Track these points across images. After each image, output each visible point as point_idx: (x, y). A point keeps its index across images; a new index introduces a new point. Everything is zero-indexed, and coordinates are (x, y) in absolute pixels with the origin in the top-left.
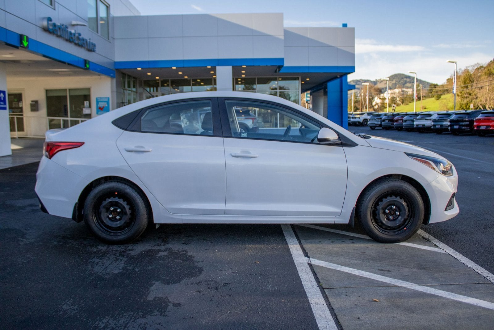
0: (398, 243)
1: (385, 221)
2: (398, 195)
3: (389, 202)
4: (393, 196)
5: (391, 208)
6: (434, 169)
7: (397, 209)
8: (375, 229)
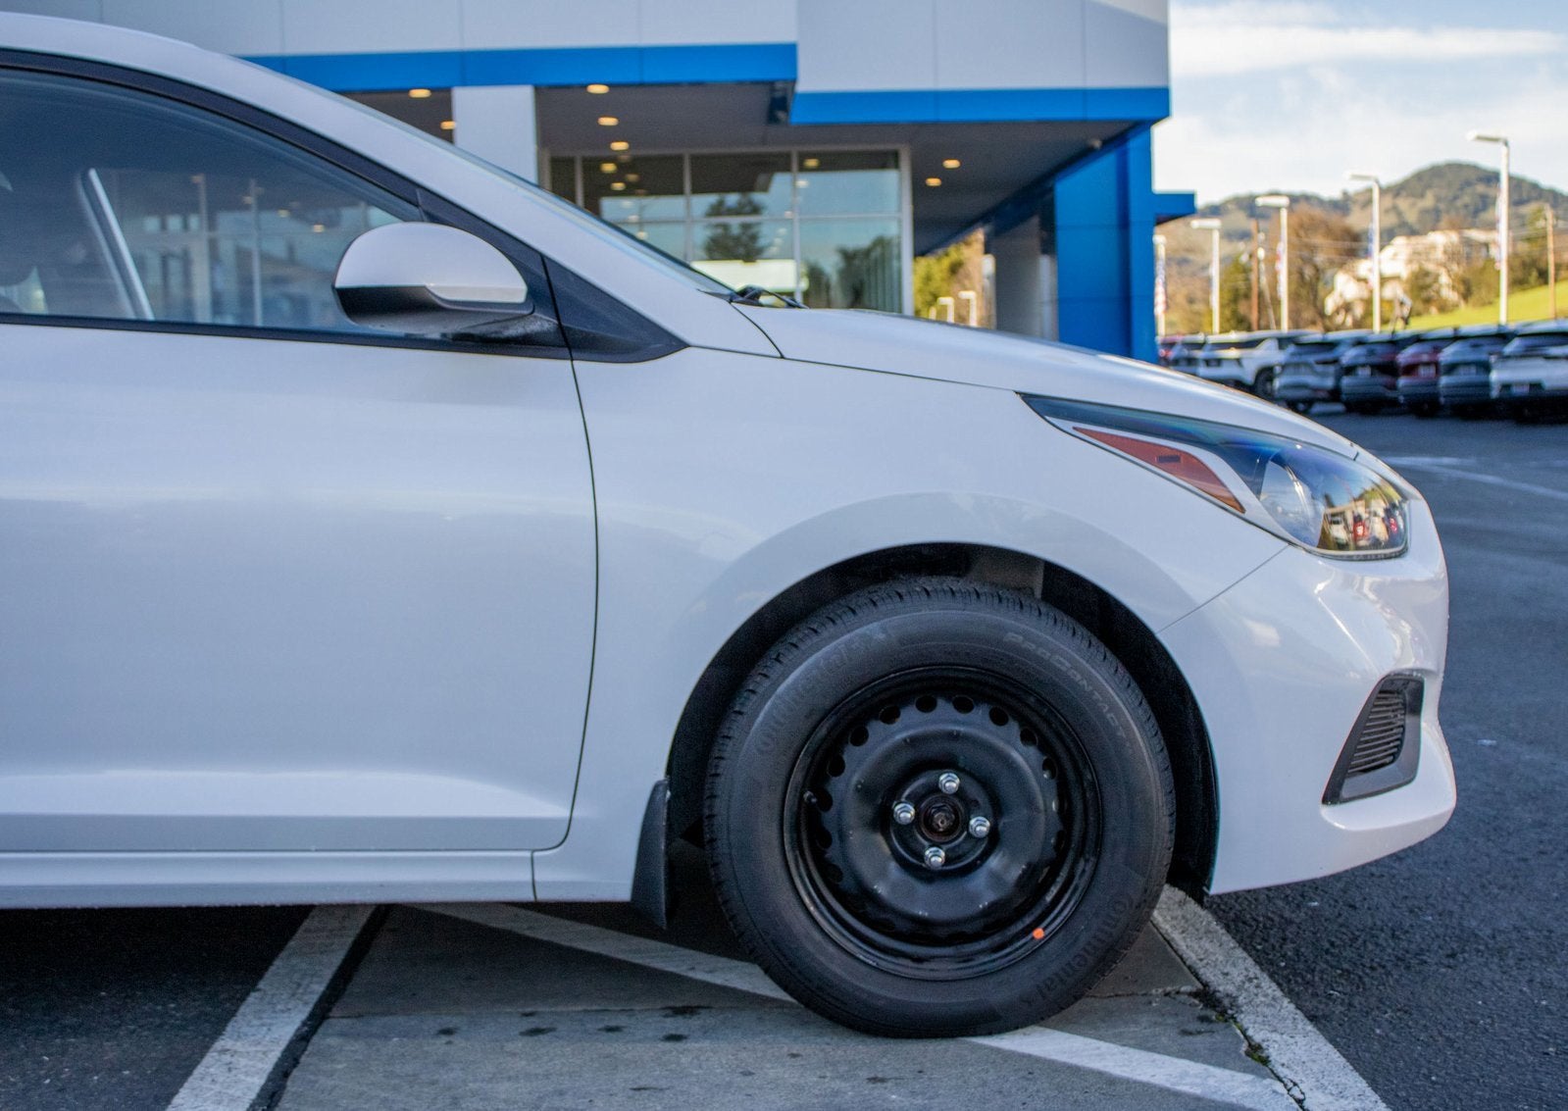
0: (990, 1033)
1: (888, 882)
2: (983, 698)
3: (913, 742)
4: (941, 702)
5: (935, 789)
6: (1236, 507)
7: (975, 791)
8: (817, 936)
